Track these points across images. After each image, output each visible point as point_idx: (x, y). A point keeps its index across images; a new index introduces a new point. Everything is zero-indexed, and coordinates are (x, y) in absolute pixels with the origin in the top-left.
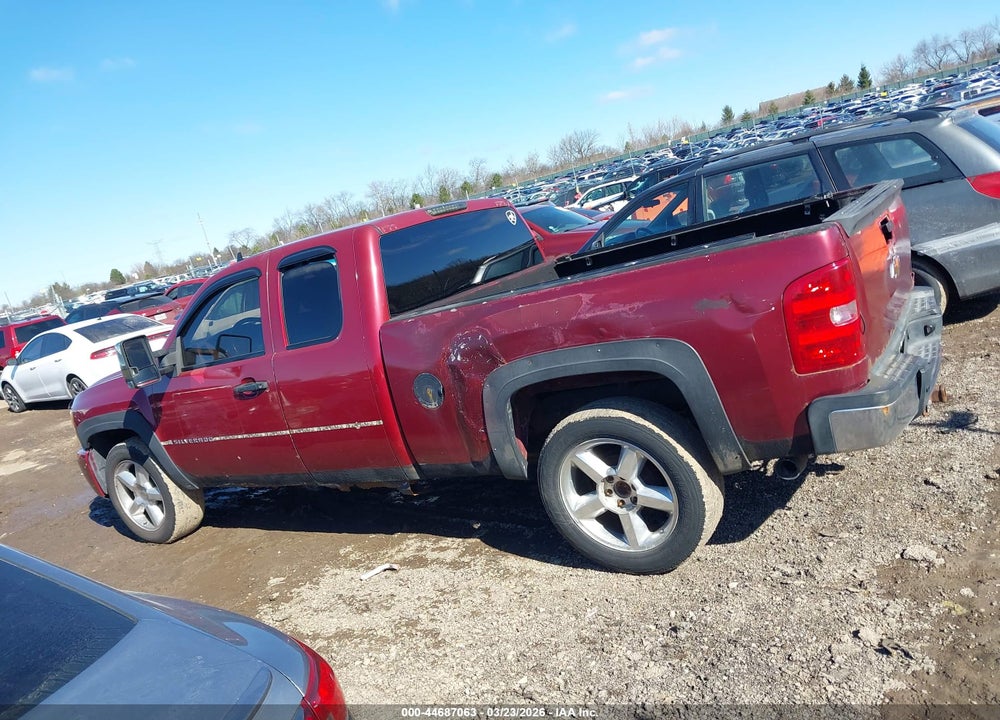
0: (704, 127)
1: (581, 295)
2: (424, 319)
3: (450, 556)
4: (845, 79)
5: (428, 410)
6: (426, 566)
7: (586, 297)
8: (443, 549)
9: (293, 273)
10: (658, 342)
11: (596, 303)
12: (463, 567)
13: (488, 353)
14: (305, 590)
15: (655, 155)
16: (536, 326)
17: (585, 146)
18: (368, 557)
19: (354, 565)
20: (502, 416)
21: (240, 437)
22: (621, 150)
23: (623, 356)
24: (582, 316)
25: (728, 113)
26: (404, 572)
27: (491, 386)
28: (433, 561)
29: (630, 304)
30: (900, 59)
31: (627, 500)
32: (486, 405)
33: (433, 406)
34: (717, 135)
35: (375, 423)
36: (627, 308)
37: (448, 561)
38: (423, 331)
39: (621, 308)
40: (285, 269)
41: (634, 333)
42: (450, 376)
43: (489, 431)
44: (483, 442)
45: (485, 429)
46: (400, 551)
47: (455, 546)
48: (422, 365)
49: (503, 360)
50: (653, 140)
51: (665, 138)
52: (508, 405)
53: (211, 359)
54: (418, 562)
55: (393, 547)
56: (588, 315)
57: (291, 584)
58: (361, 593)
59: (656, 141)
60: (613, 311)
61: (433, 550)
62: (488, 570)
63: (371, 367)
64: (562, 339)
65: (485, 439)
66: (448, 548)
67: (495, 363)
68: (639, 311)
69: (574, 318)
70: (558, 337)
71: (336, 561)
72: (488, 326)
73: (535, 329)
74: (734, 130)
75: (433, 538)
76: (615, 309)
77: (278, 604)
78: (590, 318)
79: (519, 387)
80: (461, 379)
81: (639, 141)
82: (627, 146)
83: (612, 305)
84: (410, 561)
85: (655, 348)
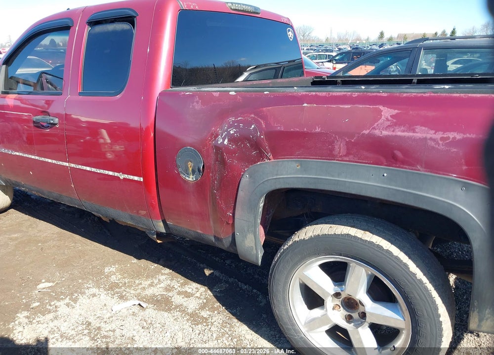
0: (368, 39)
1: (381, 107)
2: (201, 95)
3: (192, 305)
4: (444, 32)
5: (185, 182)
6: (169, 310)
7: (387, 112)
8: (188, 295)
9: (99, 29)
10: (465, 185)
11: (397, 121)
12: (201, 323)
13: (256, 145)
14: (62, 306)
15: (340, 47)
16: (318, 130)
17: (307, 33)
18: (125, 283)
19: (112, 287)
20: (253, 207)
21: (33, 157)
22: (324, 40)
23: (414, 189)
24: (377, 132)
25: (382, 35)
26: (151, 312)
27: (250, 177)
28: (177, 307)
29: (444, 131)
30: (473, 29)
31: (355, 315)
32: (240, 193)
33: (191, 178)
34: (374, 45)
35: (136, 178)
36: (439, 135)
37: (190, 311)
38: (198, 106)
39: (430, 134)
40: (93, 23)
41: (436, 166)
42: (213, 156)
43: (236, 216)
44: (228, 224)
45: (234, 214)
46: (151, 285)
47: (198, 295)
48: (190, 138)
49: (270, 155)
50: (340, 39)
51: (347, 40)
52: (263, 199)
53: (31, 89)
54: (163, 303)
55: (148, 277)
56: (385, 133)
57: (55, 295)
58: (108, 327)
59: (342, 41)
60: (418, 135)
61: (179, 293)
62: (223, 335)
63: (144, 126)
64: (343, 151)
65: (231, 222)
66: (192, 295)
67: (261, 156)
68: (455, 143)
69: (366, 132)
70: (340, 147)
71: (99, 277)
72: (264, 118)
73: (316, 134)
74: (382, 44)
75: (182, 279)
76: (421, 133)
77: (35, 314)
78: (387, 137)
79: (278, 186)
80: (223, 162)
81: (334, 38)
82: (327, 40)
83: (418, 128)
84: (158, 301)
85: (459, 191)
